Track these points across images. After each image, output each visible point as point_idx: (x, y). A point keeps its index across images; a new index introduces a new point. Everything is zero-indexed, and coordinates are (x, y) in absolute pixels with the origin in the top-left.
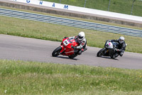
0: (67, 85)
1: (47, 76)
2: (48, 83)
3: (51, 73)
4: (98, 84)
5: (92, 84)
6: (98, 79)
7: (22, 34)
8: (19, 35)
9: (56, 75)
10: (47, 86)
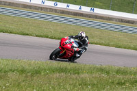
0: (93, 85)
1: (74, 76)
2: (76, 83)
3: (78, 74)
4: (124, 84)
5: (118, 84)
6: (123, 79)
7: (50, 36)
8: (47, 37)
9: (82, 76)
10: (75, 86)
